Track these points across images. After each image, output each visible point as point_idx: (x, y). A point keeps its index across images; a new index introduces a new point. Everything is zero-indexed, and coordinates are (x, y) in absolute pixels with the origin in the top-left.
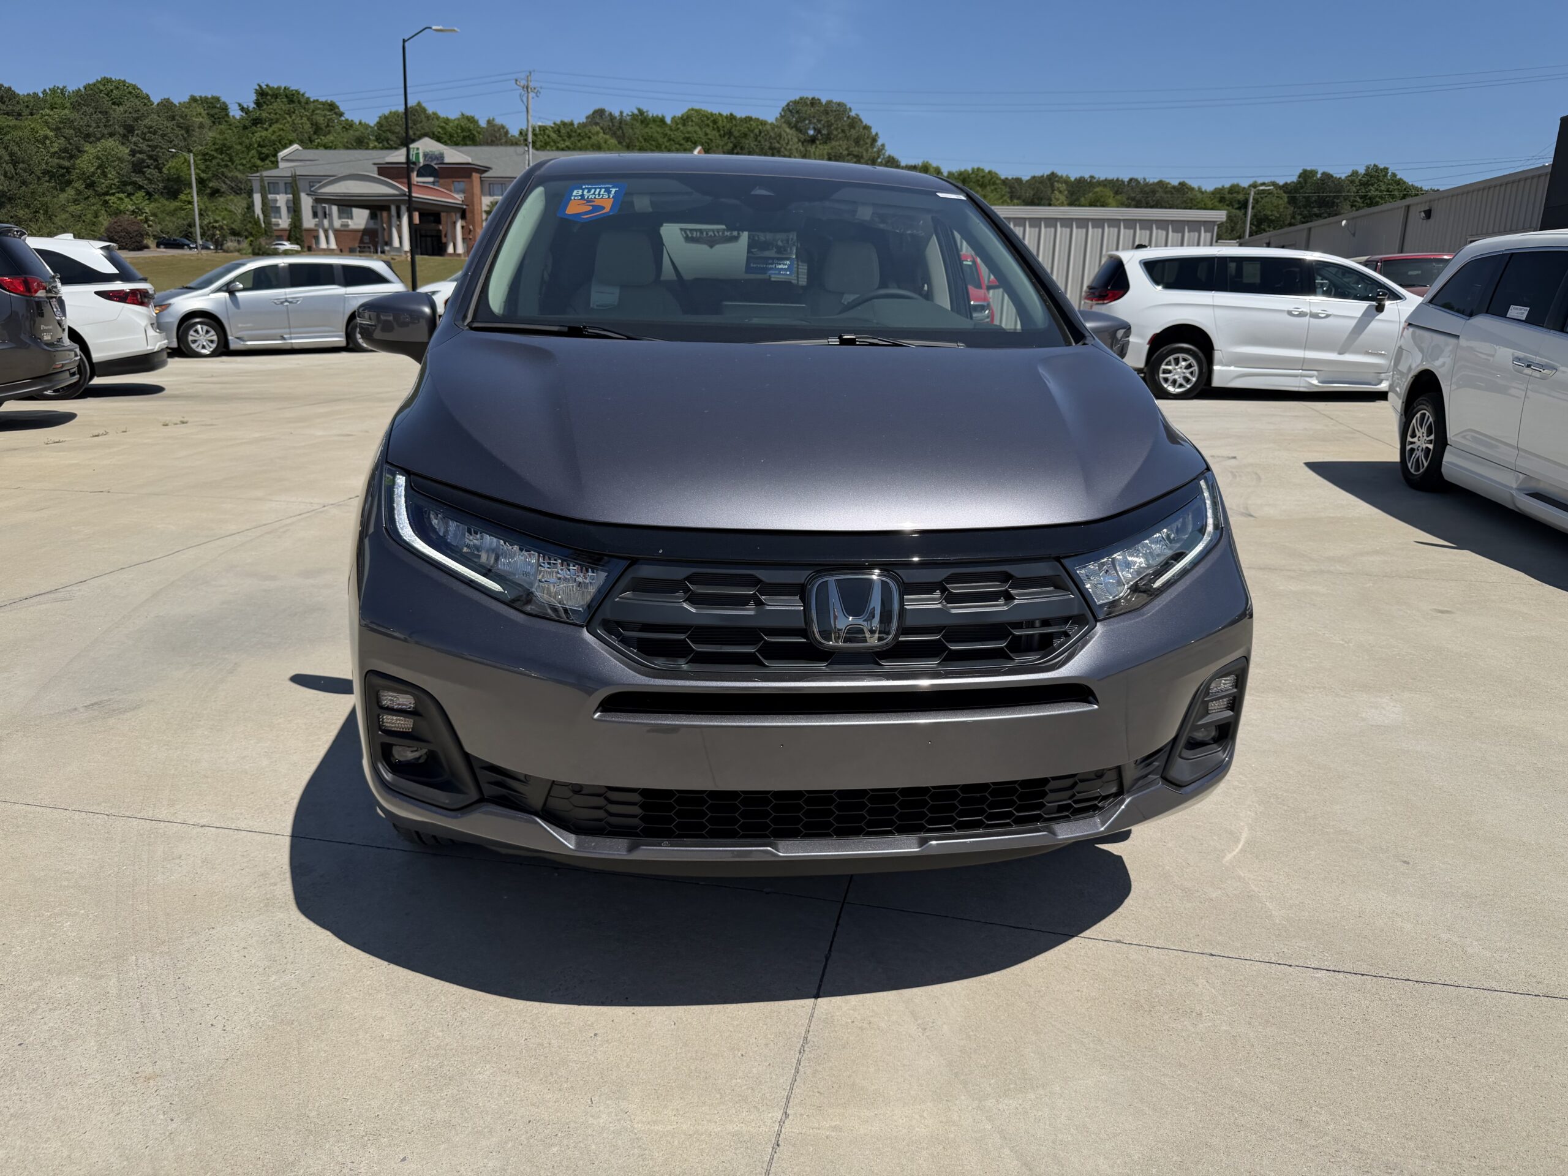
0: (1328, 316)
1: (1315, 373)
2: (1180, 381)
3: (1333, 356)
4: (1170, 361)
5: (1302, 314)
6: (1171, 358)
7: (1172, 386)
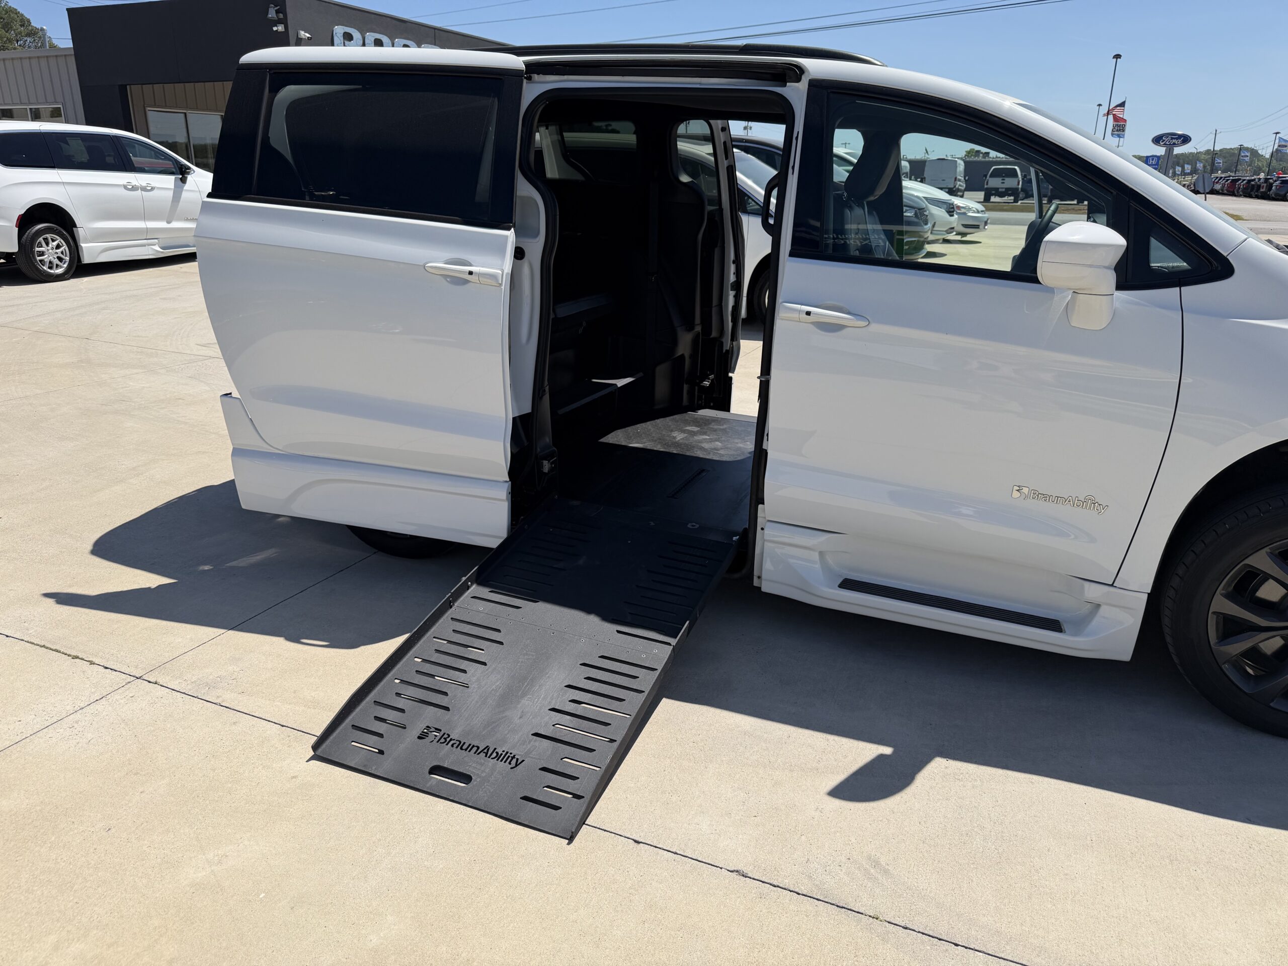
0: (153, 189)
1: (156, 241)
2: (56, 261)
3: (162, 224)
4: (40, 243)
5: (134, 188)
6: (41, 239)
7: (50, 268)
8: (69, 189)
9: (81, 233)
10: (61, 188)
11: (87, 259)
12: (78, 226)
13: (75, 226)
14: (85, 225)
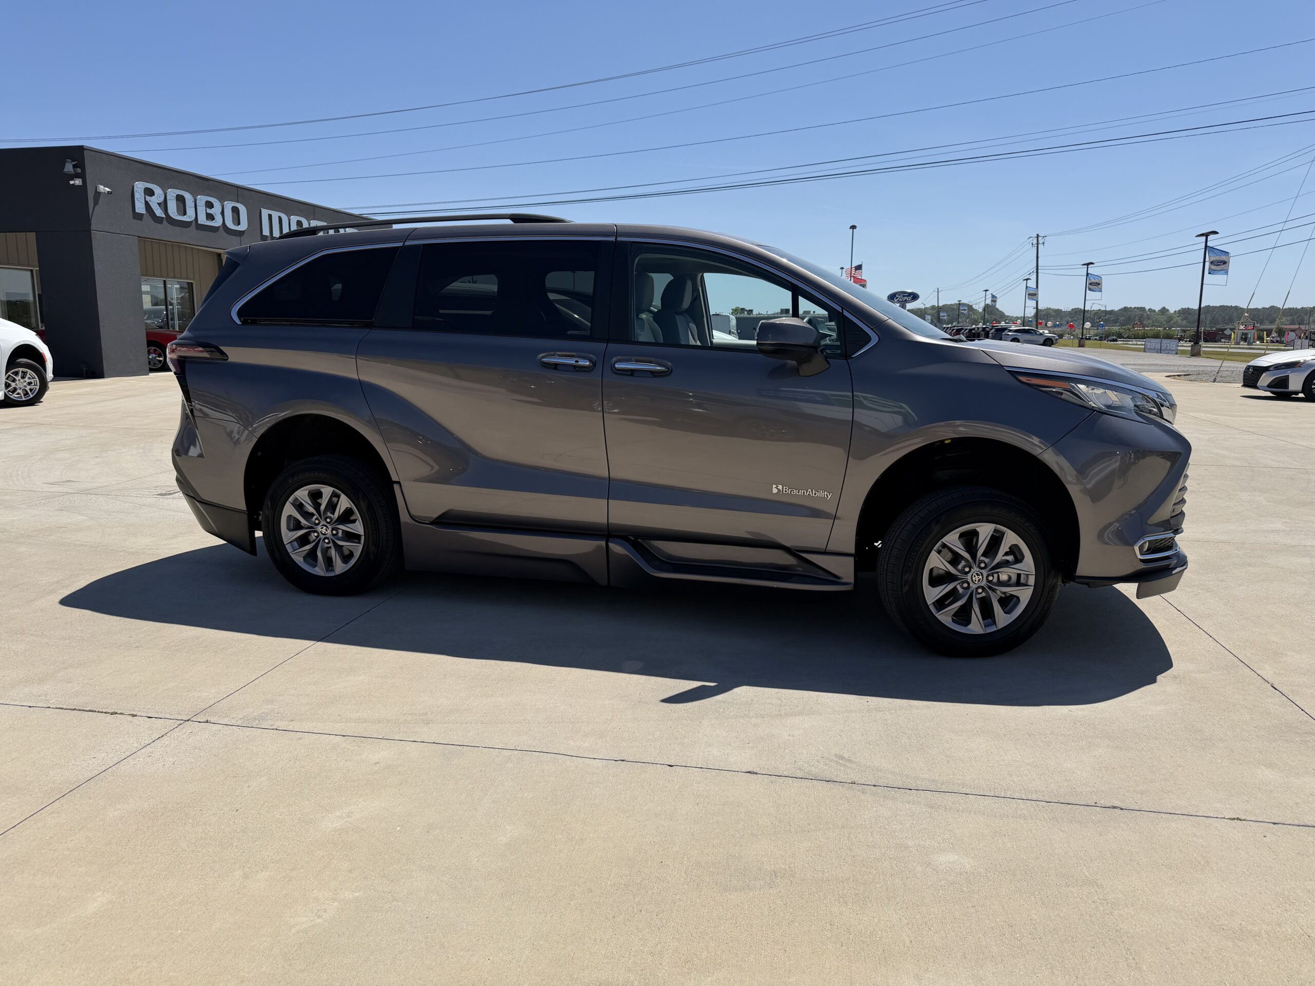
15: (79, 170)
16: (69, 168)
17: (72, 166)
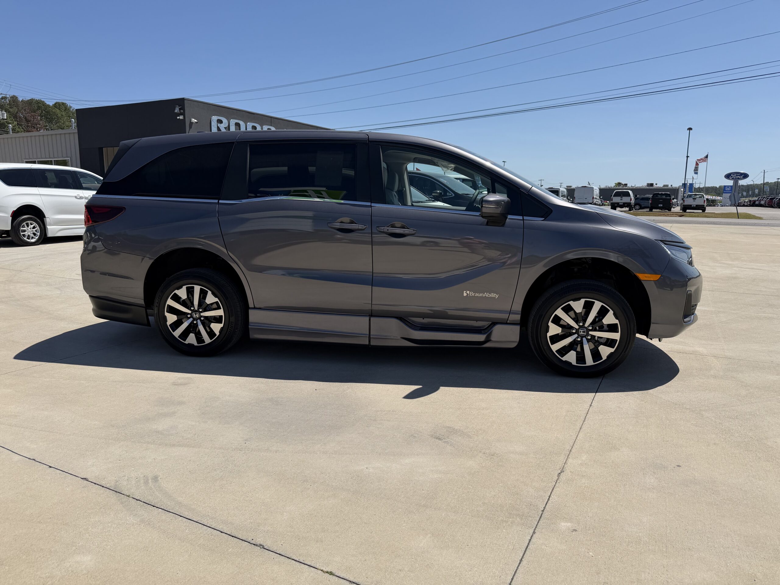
5: (81, 198)
7: (28, 238)
8: (43, 197)
9: (48, 220)
10: (39, 198)
11: (50, 234)
12: (46, 217)
13: (45, 217)
14: (50, 217)
15: (182, 111)
16: (177, 110)
17: (179, 109)
